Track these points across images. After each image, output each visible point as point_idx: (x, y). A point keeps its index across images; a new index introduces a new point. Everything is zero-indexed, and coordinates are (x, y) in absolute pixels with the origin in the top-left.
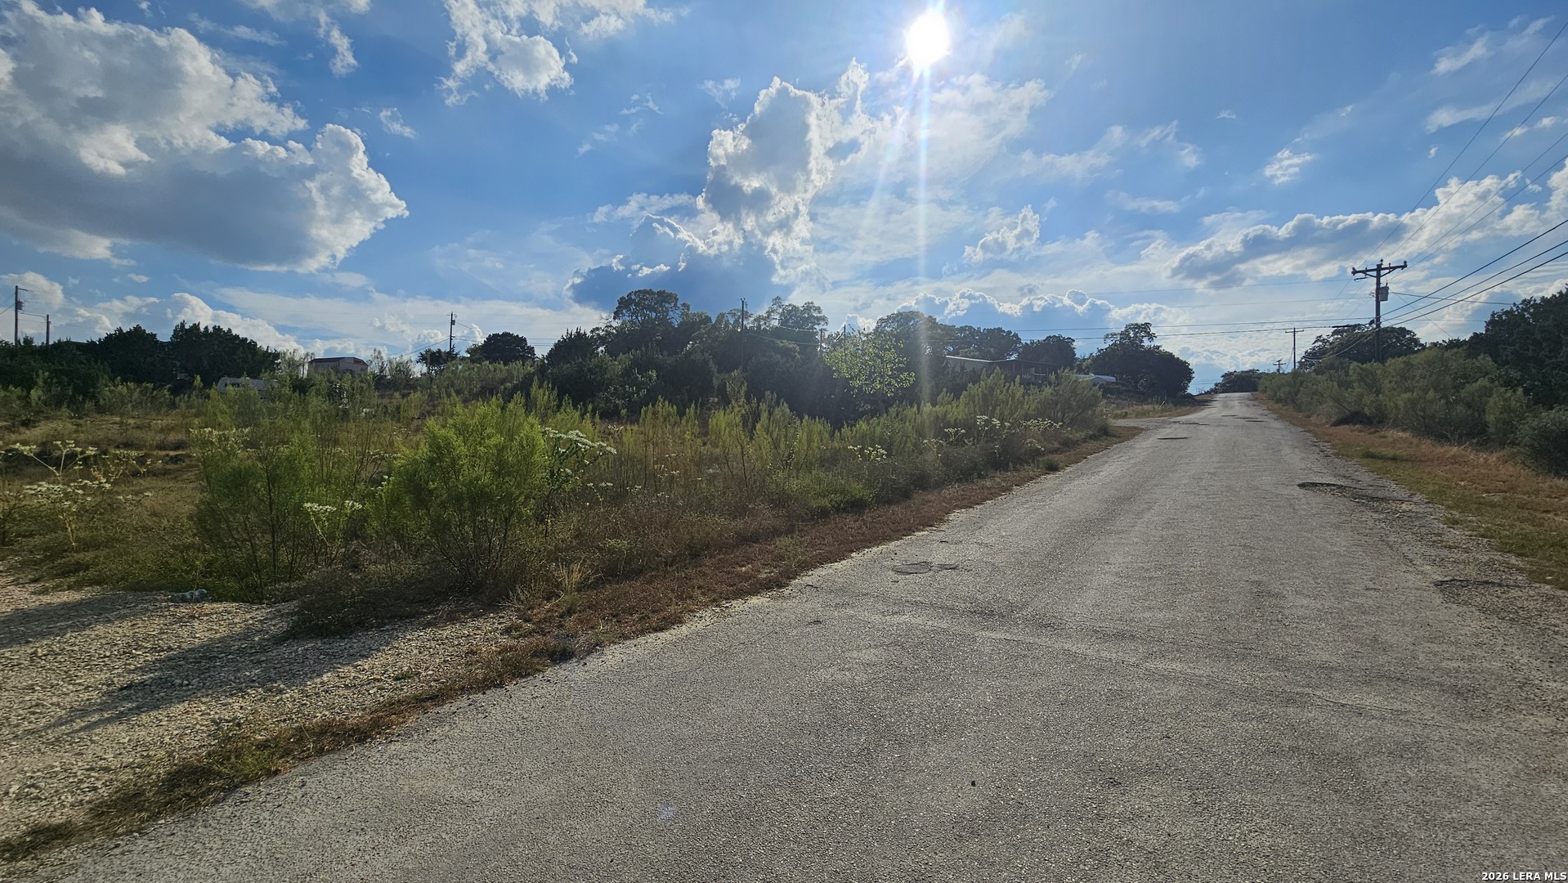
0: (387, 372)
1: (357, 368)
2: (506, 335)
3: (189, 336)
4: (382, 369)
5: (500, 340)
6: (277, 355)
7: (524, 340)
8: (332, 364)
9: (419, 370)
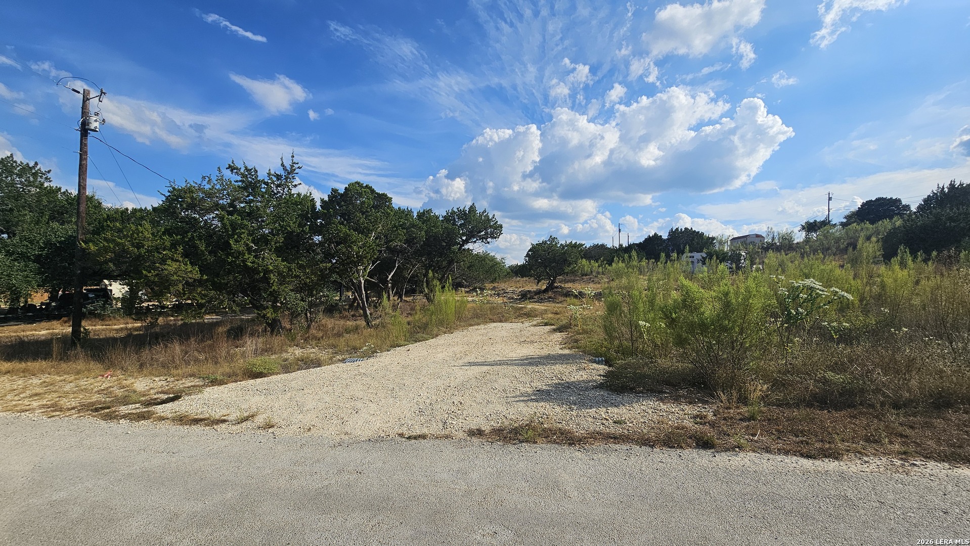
0: (776, 241)
1: (757, 240)
2: (878, 200)
3: (674, 234)
4: (773, 239)
5: (873, 205)
6: (713, 239)
7: (899, 201)
8: (742, 240)
9: (799, 237)
